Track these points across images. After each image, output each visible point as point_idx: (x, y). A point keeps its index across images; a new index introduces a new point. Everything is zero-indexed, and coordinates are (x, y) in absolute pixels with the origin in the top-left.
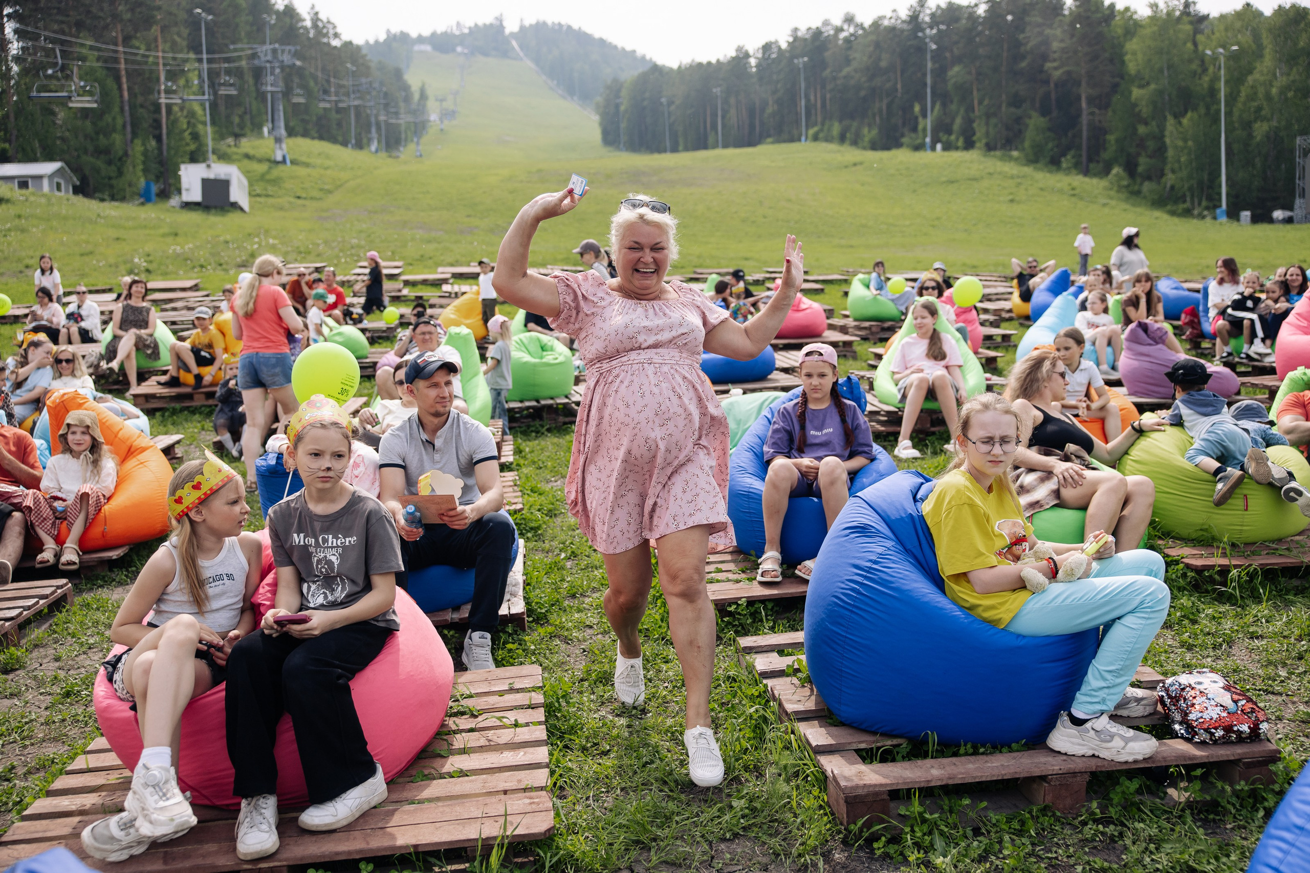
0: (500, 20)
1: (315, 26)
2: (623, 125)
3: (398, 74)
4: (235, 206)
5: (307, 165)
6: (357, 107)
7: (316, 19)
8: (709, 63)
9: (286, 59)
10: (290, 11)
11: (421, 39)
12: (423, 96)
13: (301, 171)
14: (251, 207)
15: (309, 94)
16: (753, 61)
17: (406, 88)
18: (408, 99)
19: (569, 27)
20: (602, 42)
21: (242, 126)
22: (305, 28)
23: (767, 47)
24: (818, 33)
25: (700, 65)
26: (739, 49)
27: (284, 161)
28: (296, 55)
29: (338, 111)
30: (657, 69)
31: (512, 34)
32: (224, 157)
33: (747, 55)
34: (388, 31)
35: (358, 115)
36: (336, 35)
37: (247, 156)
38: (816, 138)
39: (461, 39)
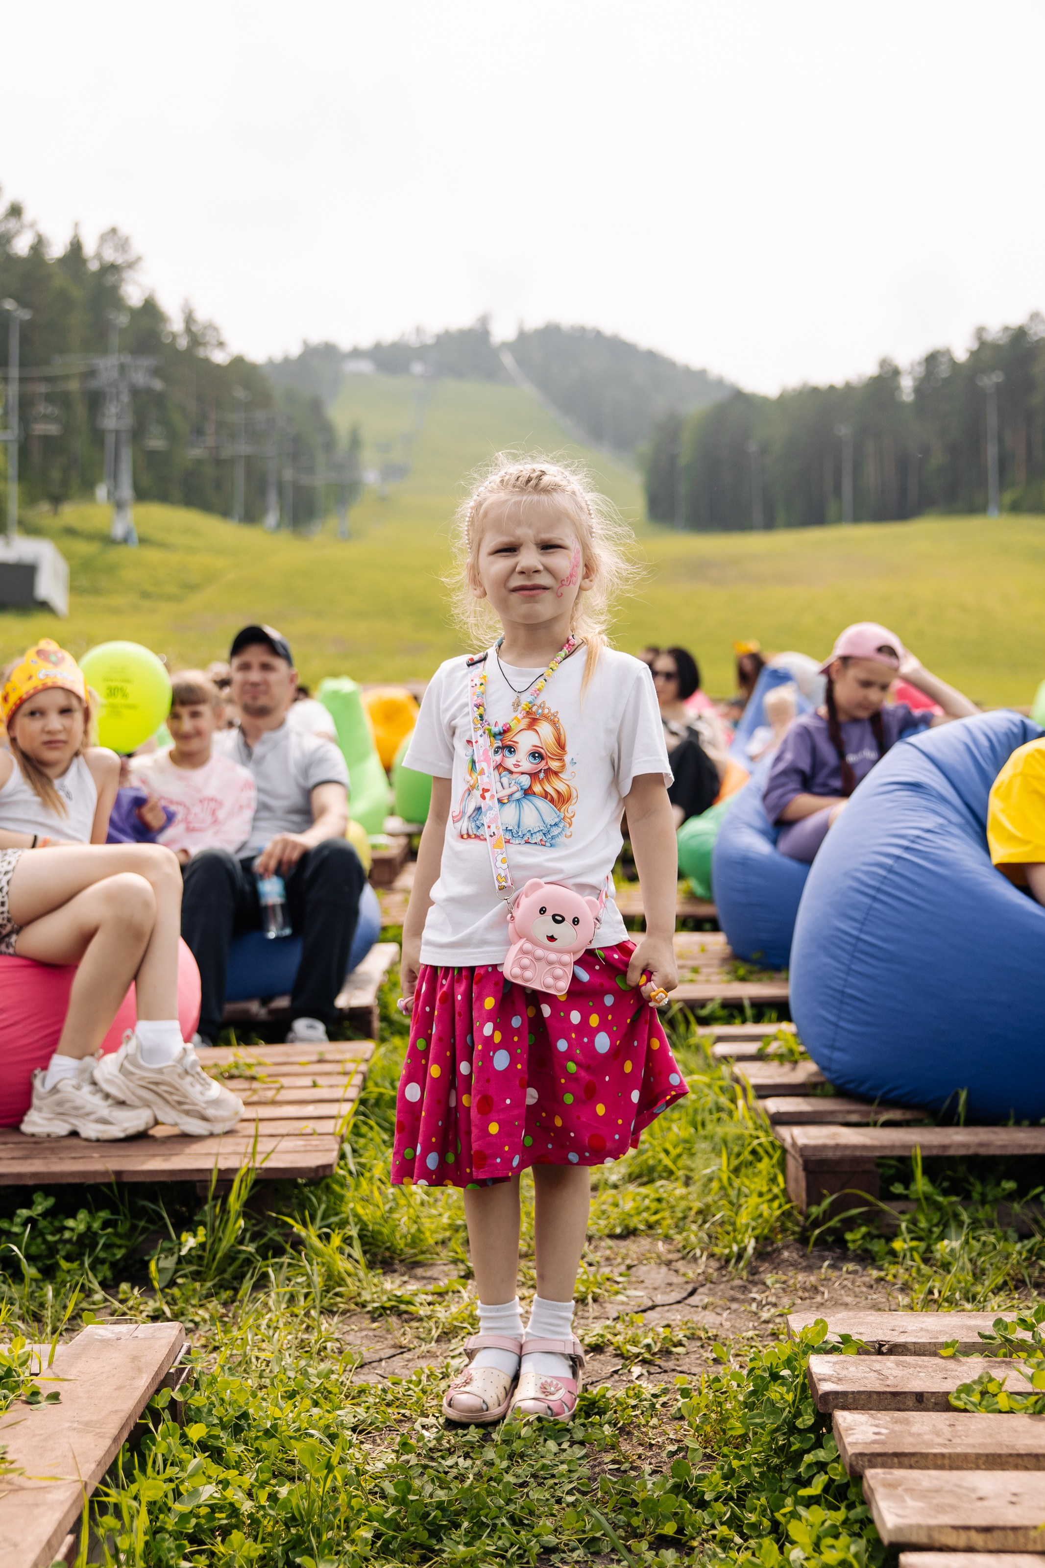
0: (484, 321)
1: (188, 330)
2: (683, 488)
3: (316, 407)
4: (44, 606)
5: (161, 545)
6: (249, 460)
7: (189, 319)
8: (832, 388)
9: (140, 378)
10: (150, 309)
11: (356, 353)
12: (355, 442)
13: (151, 555)
14: (72, 607)
15: (172, 435)
16: (907, 383)
17: (327, 429)
18: (329, 446)
19: (598, 334)
20: (652, 357)
21: (65, 483)
22: (174, 336)
23: (932, 359)
24: (1019, 335)
25: (815, 391)
26: (884, 363)
27: (125, 540)
28: (156, 372)
29: (219, 463)
30: (739, 397)
31: (505, 345)
32: (31, 530)
33: (896, 373)
34: (305, 343)
35: (249, 473)
36: (221, 345)
37: (71, 532)
38: (1016, 508)
39: (421, 352)
